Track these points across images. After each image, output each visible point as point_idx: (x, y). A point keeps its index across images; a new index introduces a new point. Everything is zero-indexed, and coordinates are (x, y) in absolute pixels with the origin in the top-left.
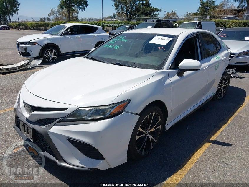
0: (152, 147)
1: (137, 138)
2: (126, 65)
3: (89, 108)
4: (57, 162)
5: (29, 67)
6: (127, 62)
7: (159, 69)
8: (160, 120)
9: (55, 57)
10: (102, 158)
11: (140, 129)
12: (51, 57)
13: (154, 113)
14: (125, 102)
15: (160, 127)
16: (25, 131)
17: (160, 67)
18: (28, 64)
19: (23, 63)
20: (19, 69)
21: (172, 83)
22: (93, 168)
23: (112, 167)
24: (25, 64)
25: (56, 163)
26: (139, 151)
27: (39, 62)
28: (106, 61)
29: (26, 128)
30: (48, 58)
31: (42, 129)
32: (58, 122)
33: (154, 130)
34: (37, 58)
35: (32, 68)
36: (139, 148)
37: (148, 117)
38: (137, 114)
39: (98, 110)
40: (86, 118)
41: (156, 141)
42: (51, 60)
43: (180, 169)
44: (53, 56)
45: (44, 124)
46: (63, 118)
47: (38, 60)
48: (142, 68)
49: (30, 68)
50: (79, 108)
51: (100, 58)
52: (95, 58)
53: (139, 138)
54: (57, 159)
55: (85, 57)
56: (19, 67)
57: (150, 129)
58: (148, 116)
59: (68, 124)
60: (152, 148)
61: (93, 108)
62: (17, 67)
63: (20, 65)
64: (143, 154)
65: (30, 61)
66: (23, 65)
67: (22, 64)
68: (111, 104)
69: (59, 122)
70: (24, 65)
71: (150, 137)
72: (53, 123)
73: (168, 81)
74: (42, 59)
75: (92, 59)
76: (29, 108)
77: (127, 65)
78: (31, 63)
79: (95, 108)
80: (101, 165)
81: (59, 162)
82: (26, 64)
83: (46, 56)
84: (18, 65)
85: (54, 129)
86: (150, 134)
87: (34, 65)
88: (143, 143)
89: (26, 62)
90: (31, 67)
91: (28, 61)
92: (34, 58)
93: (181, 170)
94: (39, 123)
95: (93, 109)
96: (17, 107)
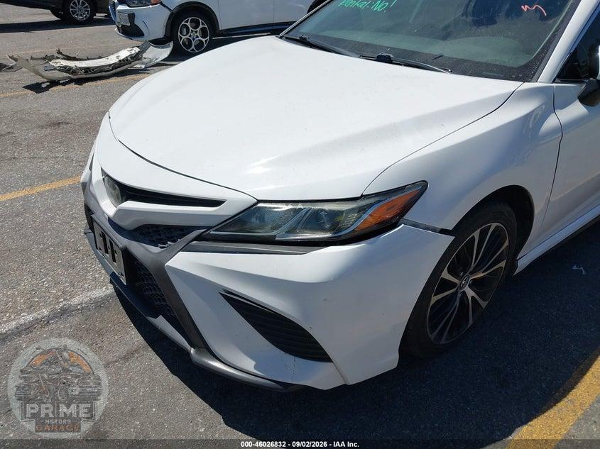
0: (471, 322)
1: (434, 299)
2: (408, 61)
3: (290, 206)
4: (192, 351)
5: (138, 66)
6: (414, 53)
7: (524, 80)
8: (507, 243)
9: (204, 40)
10: (323, 357)
11: (445, 275)
12: (194, 39)
13: (494, 225)
14: (410, 188)
15: (503, 264)
16: (107, 252)
17: (525, 72)
18: (136, 57)
19: (124, 54)
20: (114, 71)
21: (562, 129)
22: (293, 383)
23: (351, 382)
24: (129, 59)
25: (188, 353)
26: (432, 336)
27: (165, 52)
28: (344, 48)
29: (108, 245)
30: (187, 43)
31: (151, 255)
32: (195, 239)
33: (485, 274)
34: (158, 43)
35: (145, 69)
36: (433, 328)
37: (474, 236)
38: (443, 231)
39: (317, 214)
40: (279, 234)
41: (484, 304)
42: (193, 47)
43: (557, 401)
44: (200, 38)
45: (154, 239)
46: (209, 228)
47: (162, 48)
48: (464, 73)
49: (143, 70)
50: (259, 201)
51: (326, 38)
52: (312, 40)
53: (438, 301)
54: (192, 345)
55: (281, 38)
56: (115, 66)
57: (472, 273)
58: (476, 234)
59: (225, 250)
60: (469, 326)
61: (300, 206)
62: (110, 65)
63: (117, 60)
64: (443, 341)
65: (143, 50)
66: (123, 60)
67: (121, 58)
68: (362, 196)
69: (198, 238)
70: (127, 60)
71: (470, 293)
72: (182, 242)
73: (552, 122)
74: (172, 44)
75: (303, 42)
76: (114, 189)
77: (413, 62)
78: (144, 55)
79: (308, 206)
80: (320, 377)
81: (196, 352)
82: (132, 58)
83: (181, 38)
84: (112, 60)
85: (183, 261)
86: (469, 286)
87: (151, 62)
88: (448, 312)
89: (133, 52)
90: (143, 66)
91: (137, 50)
92: (151, 41)
93: (561, 404)
94: (144, 234)
95: (300, 210)
96: (87, 180)
